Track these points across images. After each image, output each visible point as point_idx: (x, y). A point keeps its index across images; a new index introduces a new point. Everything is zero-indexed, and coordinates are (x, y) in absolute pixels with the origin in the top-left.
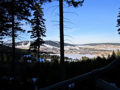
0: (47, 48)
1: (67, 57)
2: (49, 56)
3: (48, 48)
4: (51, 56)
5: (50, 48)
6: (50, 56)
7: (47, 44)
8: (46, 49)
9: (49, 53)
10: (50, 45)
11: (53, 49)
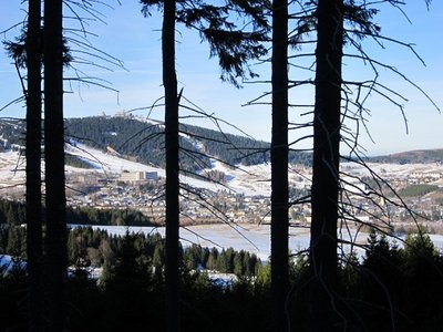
0: (94, 182)
1: (242, 254)
2: (96, 244)
3: (105, 182)
4: (114, 240)
5: (125, 178)
6: (104, 246)
7: (100, 144)
8: (90, 190)
9: (106, 218)
10: (123, 150)
11: (150, 188)
